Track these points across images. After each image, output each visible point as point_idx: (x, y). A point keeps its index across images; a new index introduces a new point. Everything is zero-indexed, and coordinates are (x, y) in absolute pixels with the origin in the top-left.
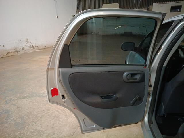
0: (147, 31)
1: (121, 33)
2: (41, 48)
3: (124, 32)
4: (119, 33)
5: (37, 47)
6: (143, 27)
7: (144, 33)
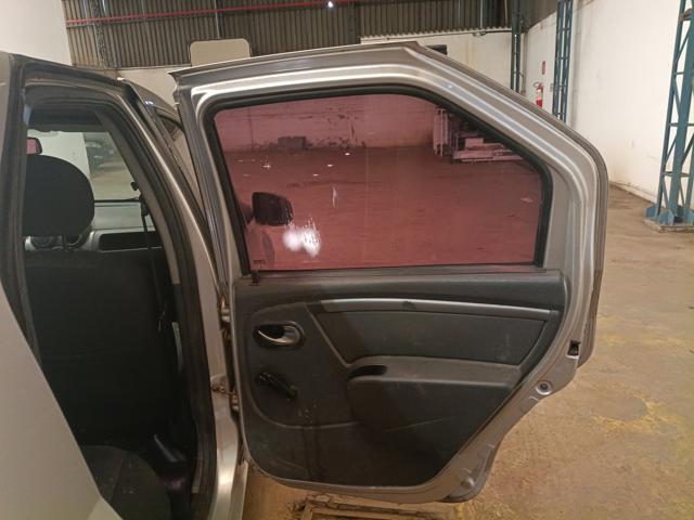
0: (353, 132)
1: (271, 144)
3: (280, 139)
4: (262, 143)
6: (342, 117)
7: (344, 138)
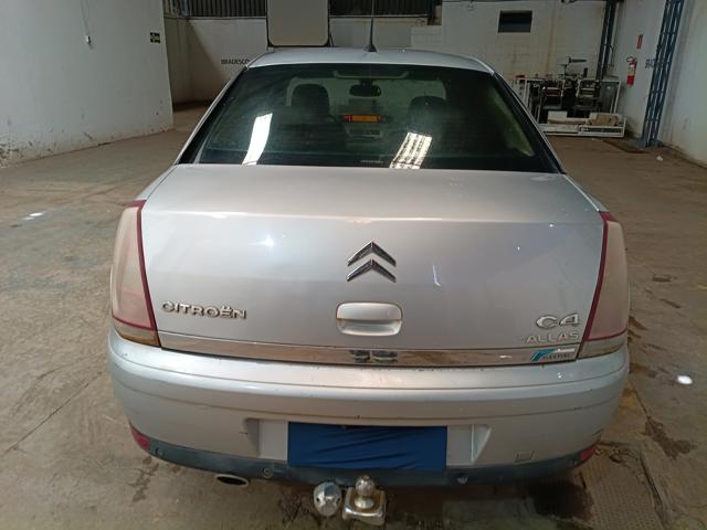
2: (33, 156)
5: (17, 150)
